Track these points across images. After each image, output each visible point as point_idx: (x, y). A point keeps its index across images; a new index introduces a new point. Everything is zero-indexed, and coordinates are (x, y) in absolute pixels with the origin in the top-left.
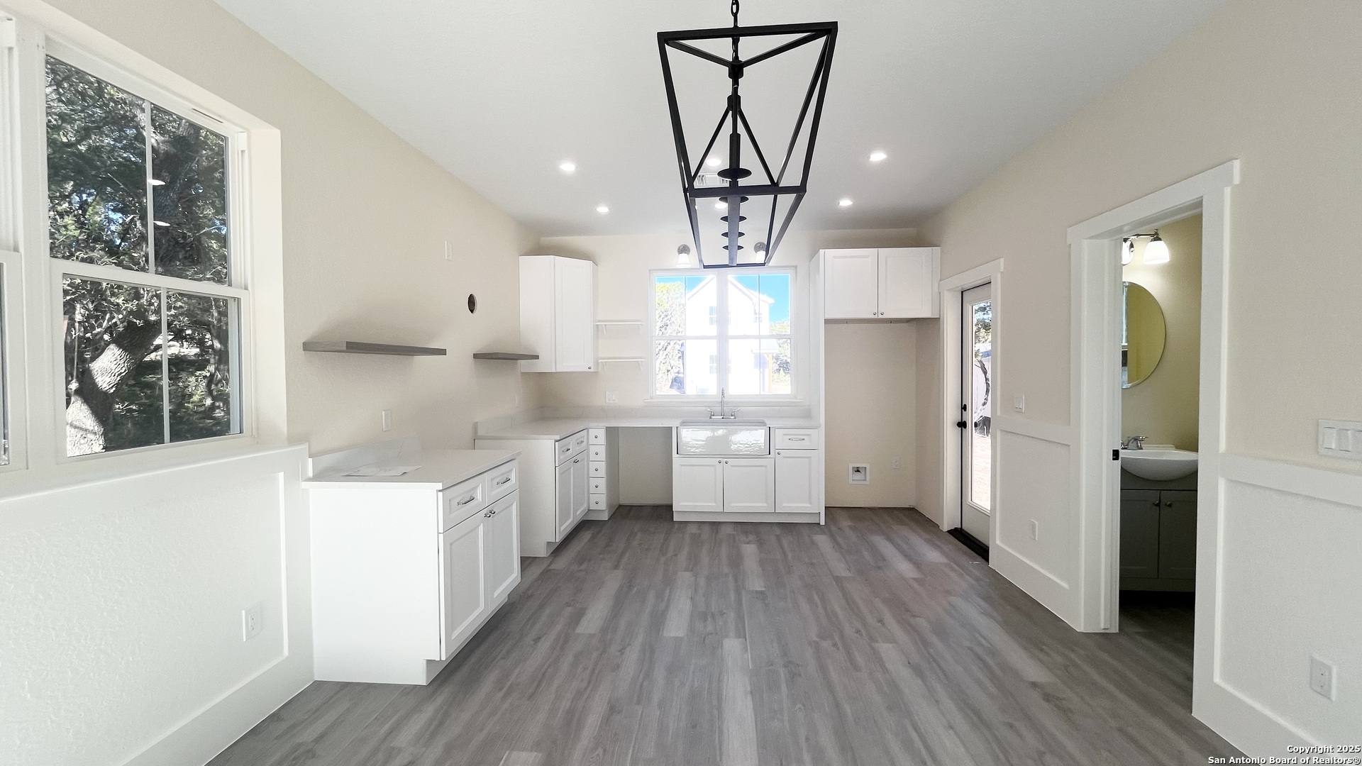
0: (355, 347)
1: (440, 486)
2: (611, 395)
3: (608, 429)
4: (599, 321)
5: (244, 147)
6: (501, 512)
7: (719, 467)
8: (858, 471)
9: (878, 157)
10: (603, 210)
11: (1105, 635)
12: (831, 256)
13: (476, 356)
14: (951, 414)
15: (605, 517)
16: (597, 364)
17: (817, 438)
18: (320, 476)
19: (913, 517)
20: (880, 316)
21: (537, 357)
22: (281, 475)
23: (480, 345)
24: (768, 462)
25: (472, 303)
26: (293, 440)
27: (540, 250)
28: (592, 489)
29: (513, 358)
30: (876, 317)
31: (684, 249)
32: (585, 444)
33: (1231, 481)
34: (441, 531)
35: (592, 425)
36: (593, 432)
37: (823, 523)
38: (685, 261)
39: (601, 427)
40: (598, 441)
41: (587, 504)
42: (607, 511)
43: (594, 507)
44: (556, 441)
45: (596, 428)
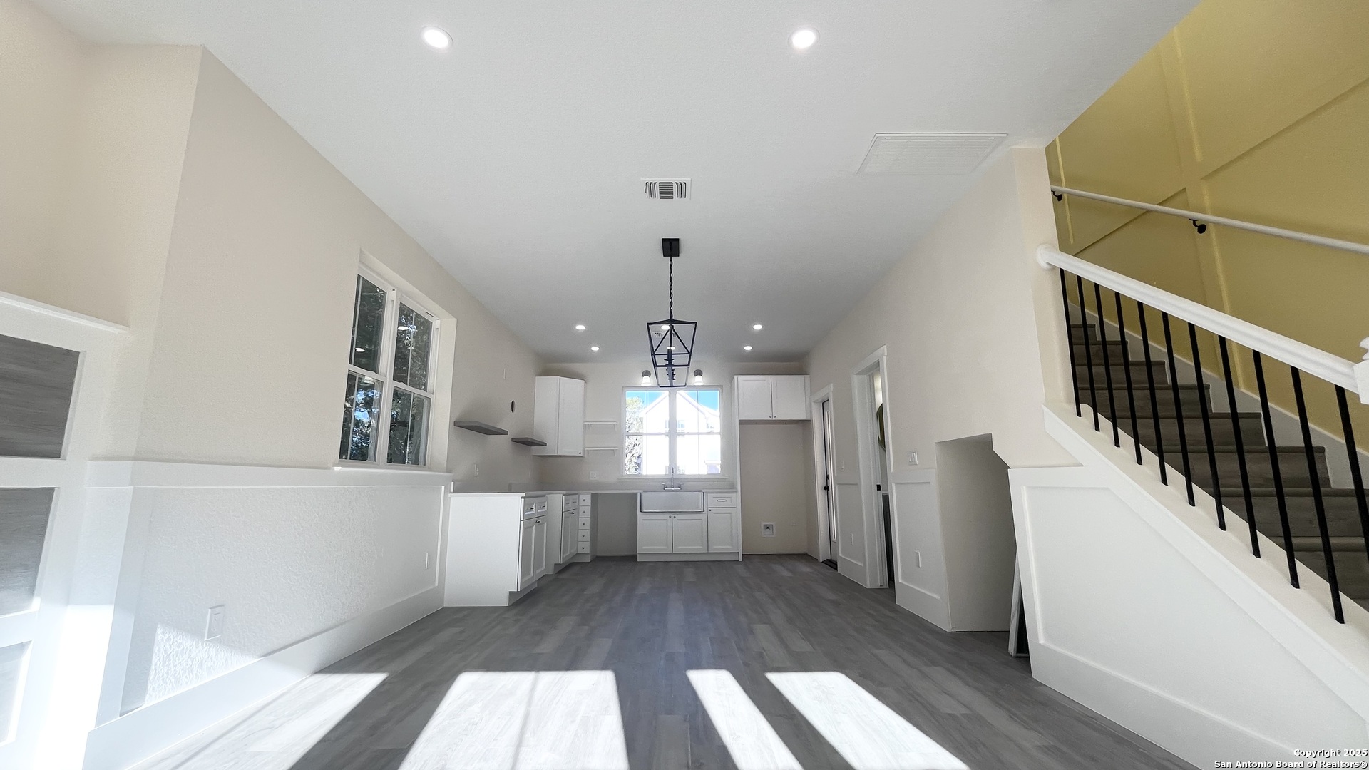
1: (522, 495)
2: (595, 474)
3: (593, 495)
4: (587, 421)
5: (439, 327)
6: (540, 525)
7: (669, 520)
8: (768, 528)
9: (758, 327)
10: (595, 349)
11: (881, 589)
12: (741, 380)
13: (513, 440)
14: (820, 482)
15: (588, 560)
16: (584, 451)
17: (736, 498)
18: (456, 491)
19: (807, 557)
20: (774, 419)
21: (545, 444)
22: (443, 487)
23: (514, 432)
24: (703, 516)
25: (513, 406)
26: (449, 471)
27: (547, 372)
28: (581, 538)
29: (534, 444)
30: (771, 419)
31: (646, 374)
32: (577, 504)
33: (898, 484)
34: (522, 519)
35: (581, 491)
36: (582, 497)
37: (741, 560)
38: (647, 381)
39: (587, 493)
40: (585, 503)
41: (575, 549)
42: (589, 556)
43: (580, 551)
44: (563, 495)
45: (584, 494)
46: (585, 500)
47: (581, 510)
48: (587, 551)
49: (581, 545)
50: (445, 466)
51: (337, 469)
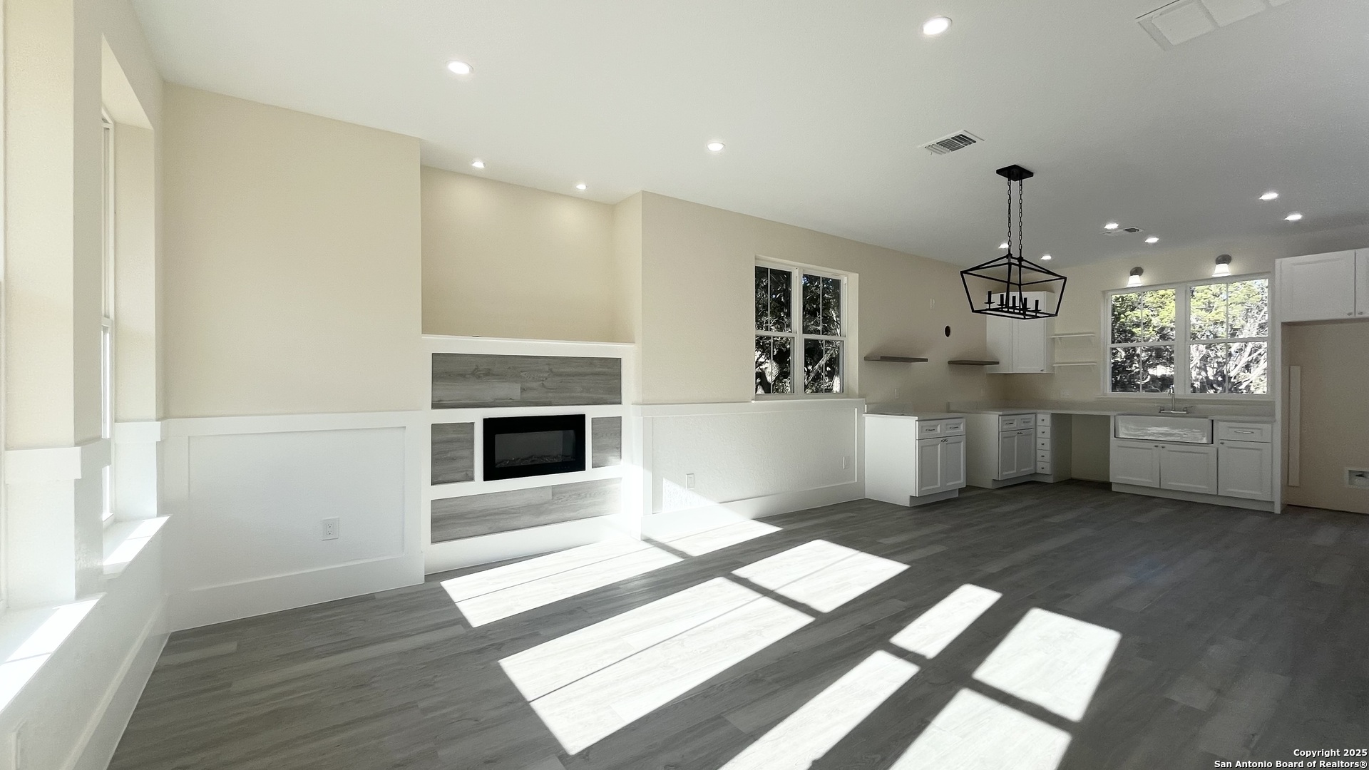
0: (884, 359)
1: (917, 418)
2: (1065, 392)
3: (1053, 415)
4: (1055, 335)
6: (951, 443)
7: (1156, 449)
13: (950, 363)
15: (1051, 480)
16: (1050, 367)
17: (1271, 430)
18: (869, 412)
20: (1358, 316)
21: (998, 363)
22: (856, 410)
23: (954, 355)
25: (948, 331)
26: (860, 396)
28: (1039, 458)
29: (982, 363)
30: (1351, 316)
31: (1137, 273)
32: (1031, 423)
34: (917, 438)
35: (1039, 411)
36: (1040, 417)
37: (1279, 512)
39: (1047, 414)
40: (1044, 423)
41: (1032, 468)
42: (1052, 476)
43: (1039, 471)
44: (1000, 416)
45: (1044, 413)
46: (1044, 421)
47: (1040, 430)
48: (1048, 470)
49: (1040, 465)
50: (857, 392)
51: (753, 402)
